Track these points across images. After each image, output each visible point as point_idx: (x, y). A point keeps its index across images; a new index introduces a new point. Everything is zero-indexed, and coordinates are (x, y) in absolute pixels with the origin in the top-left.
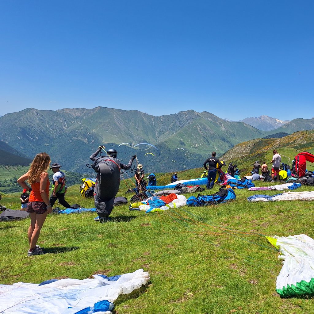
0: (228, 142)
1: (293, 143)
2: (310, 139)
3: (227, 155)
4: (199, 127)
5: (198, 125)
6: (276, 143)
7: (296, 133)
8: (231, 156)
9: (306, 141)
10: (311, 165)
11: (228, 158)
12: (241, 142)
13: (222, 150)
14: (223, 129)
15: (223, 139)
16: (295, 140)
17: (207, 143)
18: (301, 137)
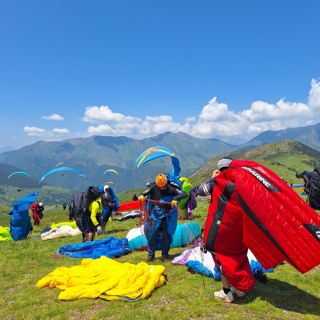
0: (202, 157)
1: (262, 154)
2: (279, 149)
3: (201, 169)
4: (176, 146)
5: (174, 144)
6: (246, 156)
7: (265, 145)
8: (205, 170)
9: (275, 152)
10: (280, 175)
11: (203, 172)
12: (214, 156)
13: (197, 165)
14: (197, 146)
15: (198, 155)
16: (265, 151)
17: (183, 159)
18: (270, 149)
